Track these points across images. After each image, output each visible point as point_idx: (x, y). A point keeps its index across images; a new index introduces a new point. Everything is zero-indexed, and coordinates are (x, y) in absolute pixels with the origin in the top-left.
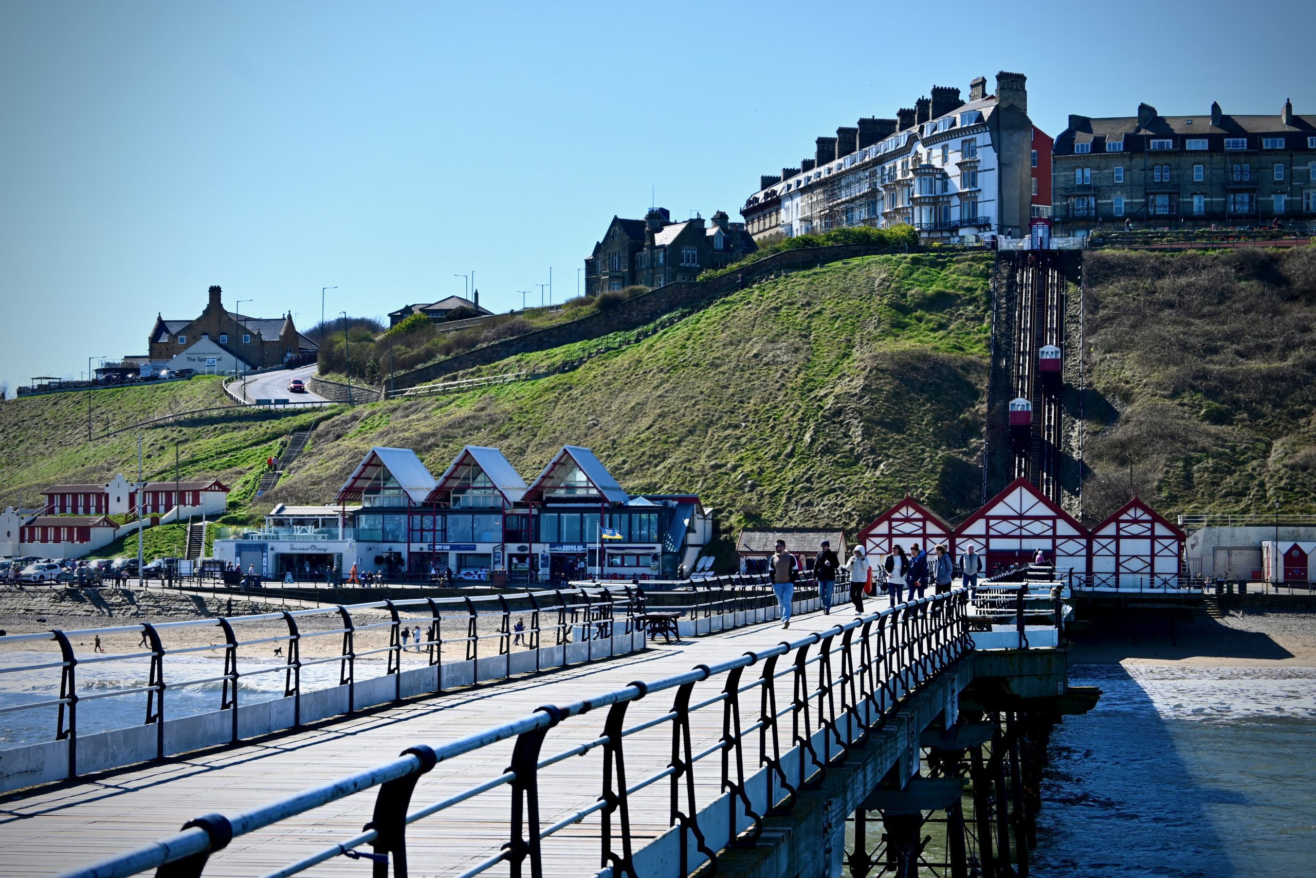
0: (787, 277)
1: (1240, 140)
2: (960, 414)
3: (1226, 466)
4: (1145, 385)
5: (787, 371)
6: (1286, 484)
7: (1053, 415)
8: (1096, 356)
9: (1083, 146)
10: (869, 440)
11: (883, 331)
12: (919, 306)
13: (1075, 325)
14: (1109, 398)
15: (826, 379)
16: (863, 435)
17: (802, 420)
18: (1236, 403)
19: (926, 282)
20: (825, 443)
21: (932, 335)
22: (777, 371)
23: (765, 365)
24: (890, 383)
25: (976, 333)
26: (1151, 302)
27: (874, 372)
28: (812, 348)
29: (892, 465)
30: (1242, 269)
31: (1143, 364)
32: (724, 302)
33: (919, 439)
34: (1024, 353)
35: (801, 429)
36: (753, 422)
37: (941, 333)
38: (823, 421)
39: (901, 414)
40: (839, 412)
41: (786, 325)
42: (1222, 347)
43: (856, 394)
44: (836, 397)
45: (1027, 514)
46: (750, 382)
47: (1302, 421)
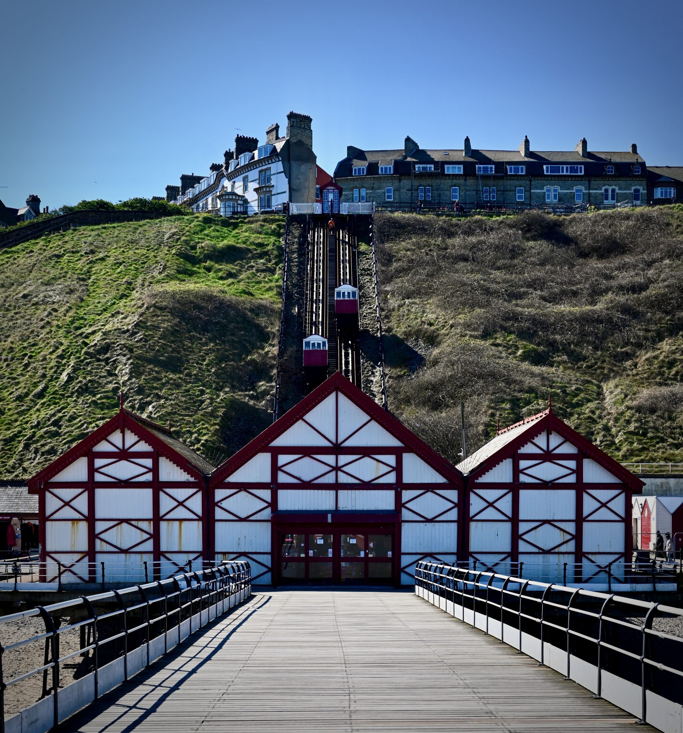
0: (75, 230)
1: (489, 166)
2: (247, 356)
3: (560, 408)
4: (452, 326)
5: (56, 310)
6: (636, 428)
7: (350, 359)
8: (393, 303)
9: (359, 169)
10: (137, 378)
11: (167, 276)
12: (208, 257)
13: (369, 277)
14: (410, 344)
15: (98, 317)
16: (131, 373)
17: (61, 357)
18: (552, 345)
19: (218, 237)
20: (84, 381)
21: (221, 282)
22: (45, 310)
23: (33, 305)
24: (168, 321)
25: (266, 282)
26: (444, 256)
27: (152, 310)
28: (88, 290)
29: (163, 406)
30: (529, 231)
31: (446, 308)
32: (6, 252)
33: (197, 379)
34: (317, 301)
35: (58, 367)
36: (6, 360)
37: (230, 280)
38: (85, 359)
39: (179, 352)
40: (106, 348)
41: (65, 270)
42: (526, 294)
43: (128, 330)
44: (104, 334)
45: (347, 444)
46: (11, 320)
47: (629, 363)
